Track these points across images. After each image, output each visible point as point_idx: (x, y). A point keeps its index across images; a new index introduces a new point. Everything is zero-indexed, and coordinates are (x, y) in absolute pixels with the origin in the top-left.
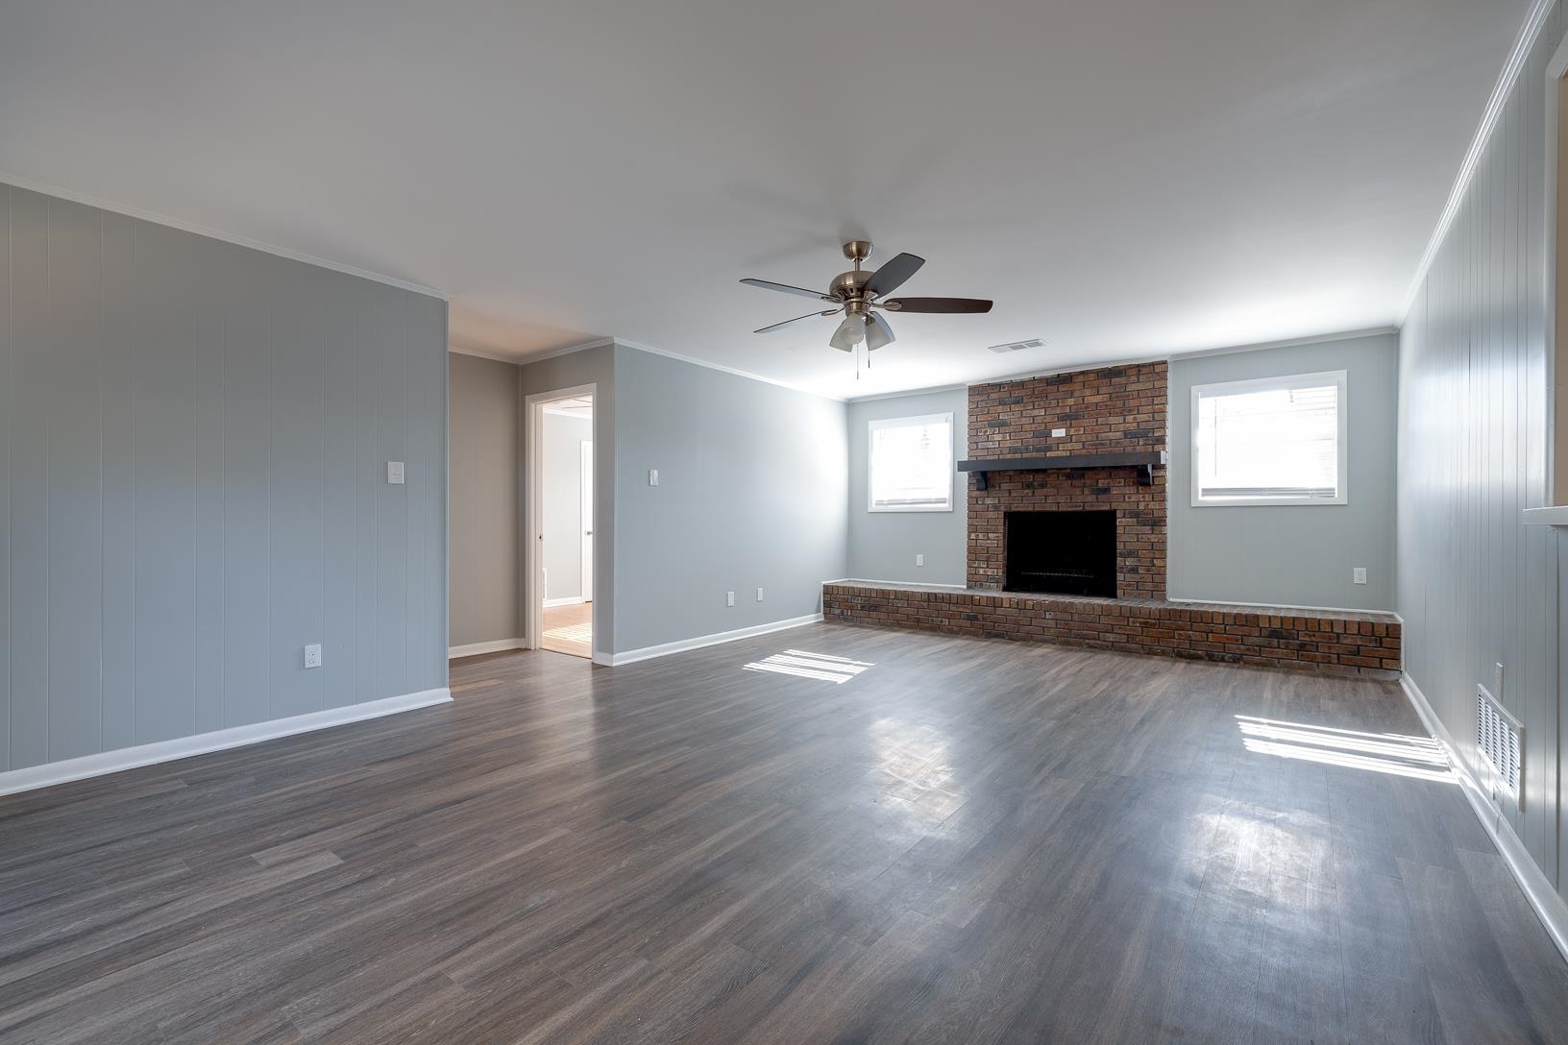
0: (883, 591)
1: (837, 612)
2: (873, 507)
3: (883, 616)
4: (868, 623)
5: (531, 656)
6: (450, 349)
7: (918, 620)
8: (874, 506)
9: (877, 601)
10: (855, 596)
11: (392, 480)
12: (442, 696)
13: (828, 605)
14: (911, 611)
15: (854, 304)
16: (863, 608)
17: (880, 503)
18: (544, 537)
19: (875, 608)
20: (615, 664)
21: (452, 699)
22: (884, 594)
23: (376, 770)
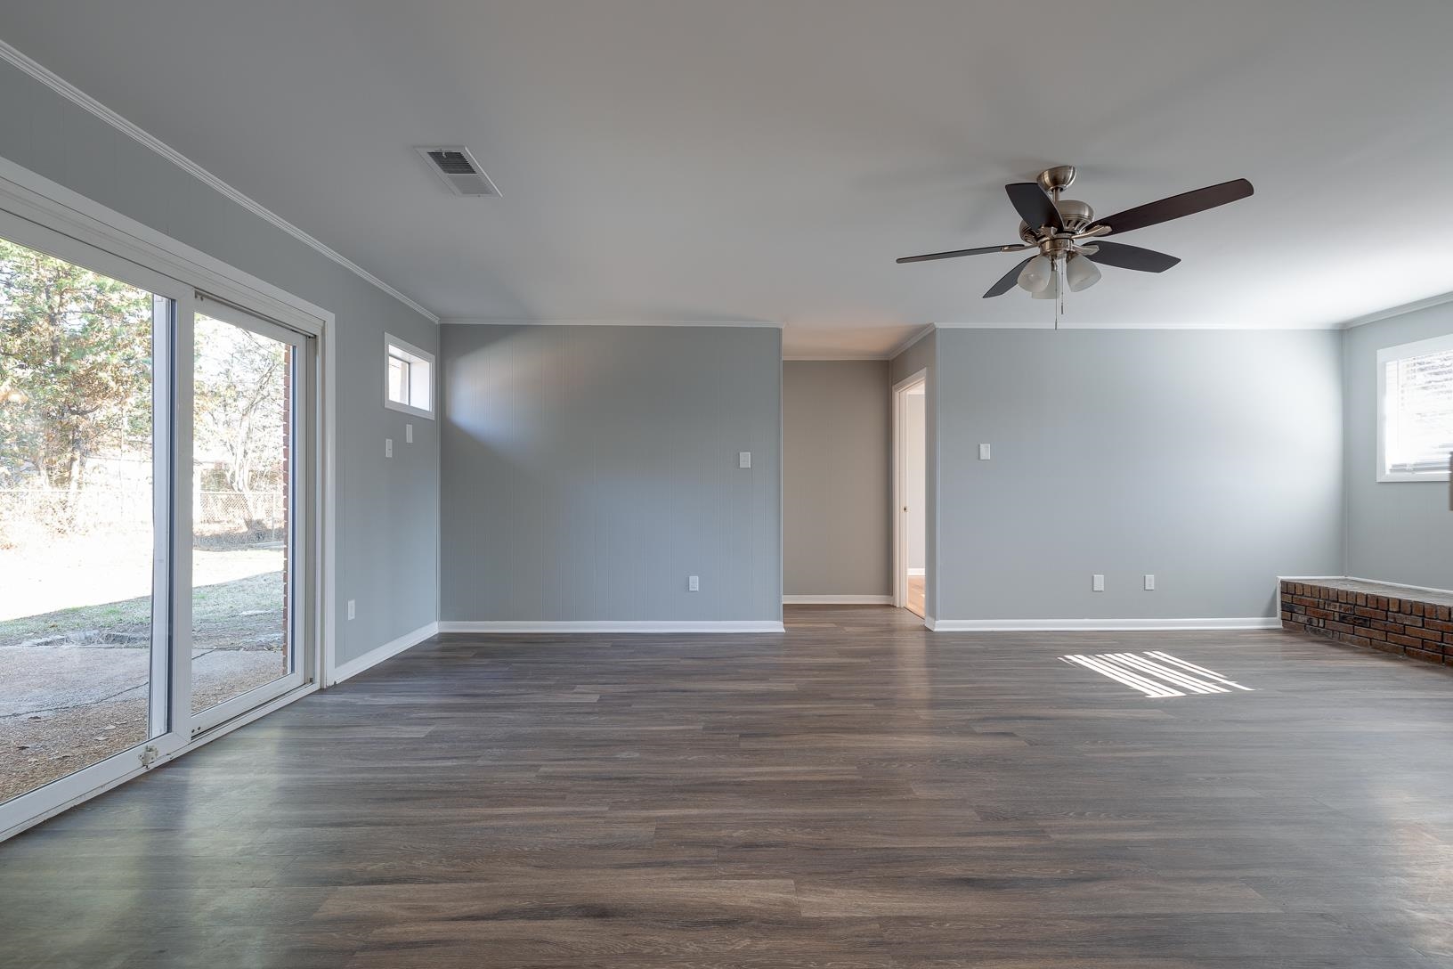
0: (1378, 599)
1: (1302, 619)
2: (1387, 474)
3: (1377, 635)
4: (1351, 641)
5: (896, 611)
6: (783, 358)
7: (1444, 650)
8: (1388, 472)
9: (1367, 612)
10: (1328, 601)
11: (742, 465)
12: (777, 627)
13: (1288, 608)
14: (1429, 634)
15: (1048, 243)
16: (1343, 619)
17: (1398, 468)
18: (908, 509)
19: (1364, 621)
20: (936, 630)
21: (783, 630)
22: (1380, 604)
23: (683, 662)
